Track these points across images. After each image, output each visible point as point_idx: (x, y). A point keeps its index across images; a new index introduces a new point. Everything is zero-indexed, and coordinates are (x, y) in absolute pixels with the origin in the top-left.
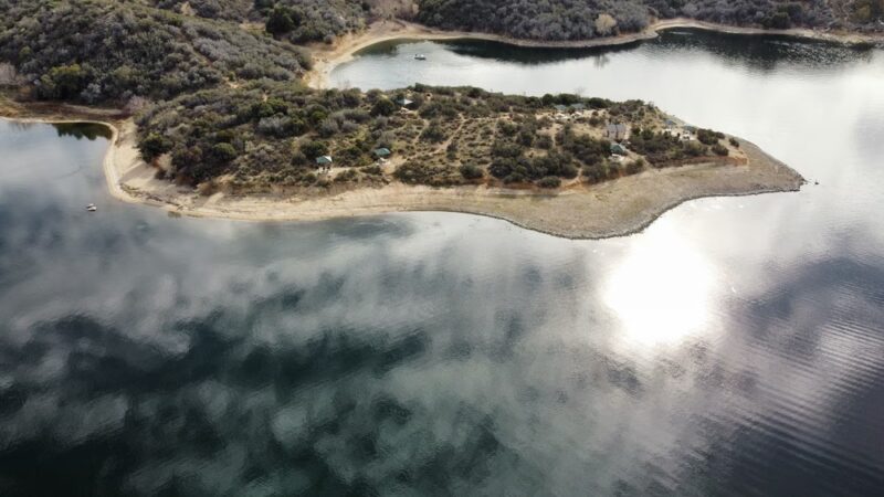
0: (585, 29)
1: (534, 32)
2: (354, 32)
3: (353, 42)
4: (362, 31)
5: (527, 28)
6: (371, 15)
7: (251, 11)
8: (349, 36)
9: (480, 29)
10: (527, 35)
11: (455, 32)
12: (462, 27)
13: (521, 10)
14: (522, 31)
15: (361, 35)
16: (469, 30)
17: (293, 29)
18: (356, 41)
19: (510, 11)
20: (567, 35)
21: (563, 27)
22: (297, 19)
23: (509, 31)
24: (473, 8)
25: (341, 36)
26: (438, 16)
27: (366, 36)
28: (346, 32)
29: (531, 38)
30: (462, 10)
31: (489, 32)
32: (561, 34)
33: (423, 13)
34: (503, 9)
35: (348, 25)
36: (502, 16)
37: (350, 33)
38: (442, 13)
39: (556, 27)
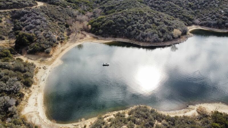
0: (169, 36)
1: (148, 39)
2: (61, 42)
3: (61, 48)
4: (66, 40)
5: (144, 37)
6: (69, 30)
7: (11, 32)
8: (59, 45)
9: (121, 36)
10: (144, 40)
11: (109, 38)
12: (112, 36)
13: (138, 27)
14: (141, 38)
15: (65, 43)
16: (115, 37)
17: (29, 45)
18: (63, 48)
19: (133, 28)
20: (162, 39)
21: (159, 35)
22: (31, 39)
23: (135, 38)
24: (116, 26)
25: (55, 47)
26: (100, 31)
27: (68, 44)
28: (58, 43)
29: (146, 41)
30: (111, 27)
31: (125, 38)
32: (159, 39)
33: (93, 29)
34: (130, 27)
35: (58, 39)
36: (130, 31)
37: (60, 44)
38: (102, 29)
39: (156, 36)
